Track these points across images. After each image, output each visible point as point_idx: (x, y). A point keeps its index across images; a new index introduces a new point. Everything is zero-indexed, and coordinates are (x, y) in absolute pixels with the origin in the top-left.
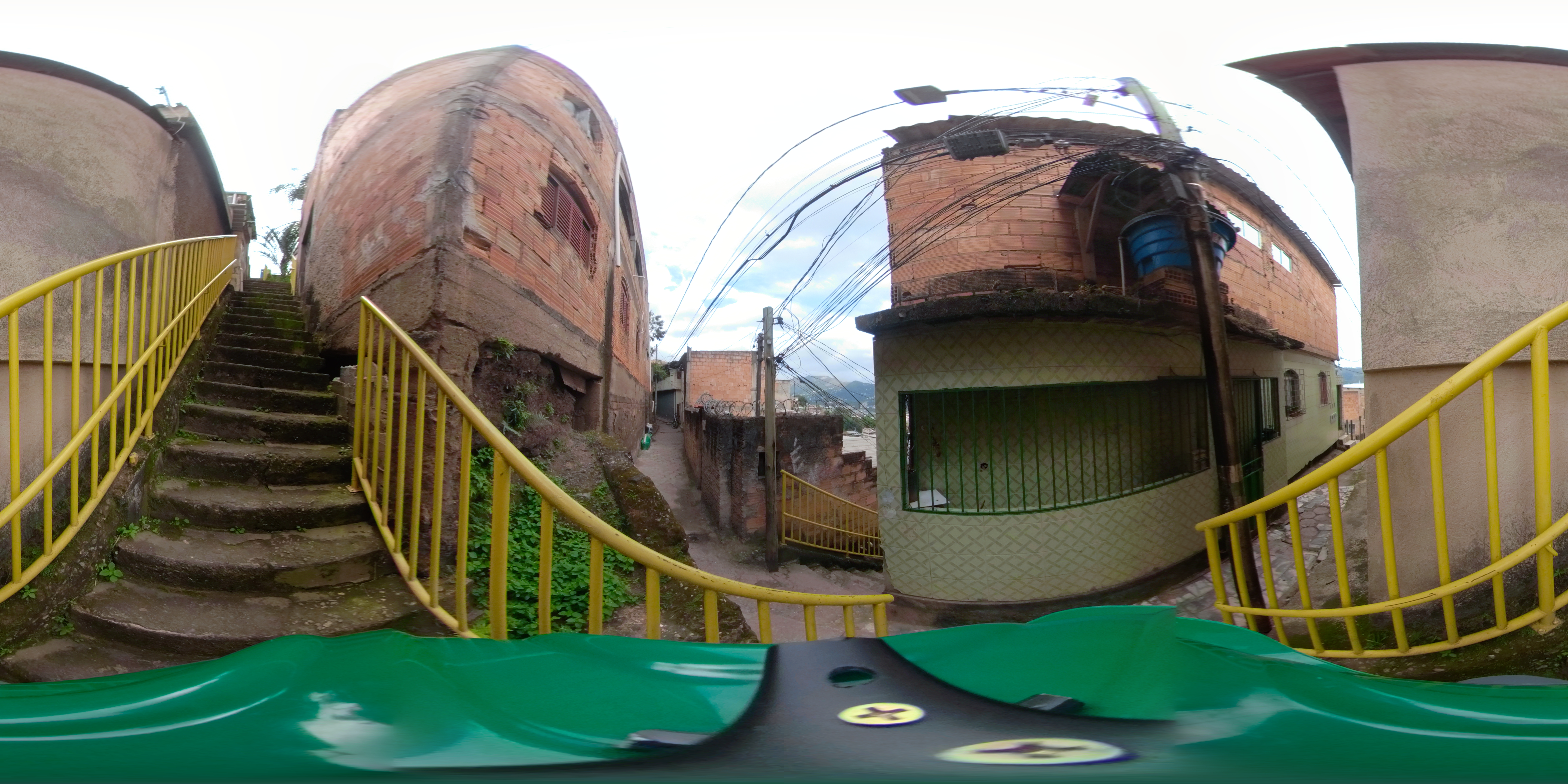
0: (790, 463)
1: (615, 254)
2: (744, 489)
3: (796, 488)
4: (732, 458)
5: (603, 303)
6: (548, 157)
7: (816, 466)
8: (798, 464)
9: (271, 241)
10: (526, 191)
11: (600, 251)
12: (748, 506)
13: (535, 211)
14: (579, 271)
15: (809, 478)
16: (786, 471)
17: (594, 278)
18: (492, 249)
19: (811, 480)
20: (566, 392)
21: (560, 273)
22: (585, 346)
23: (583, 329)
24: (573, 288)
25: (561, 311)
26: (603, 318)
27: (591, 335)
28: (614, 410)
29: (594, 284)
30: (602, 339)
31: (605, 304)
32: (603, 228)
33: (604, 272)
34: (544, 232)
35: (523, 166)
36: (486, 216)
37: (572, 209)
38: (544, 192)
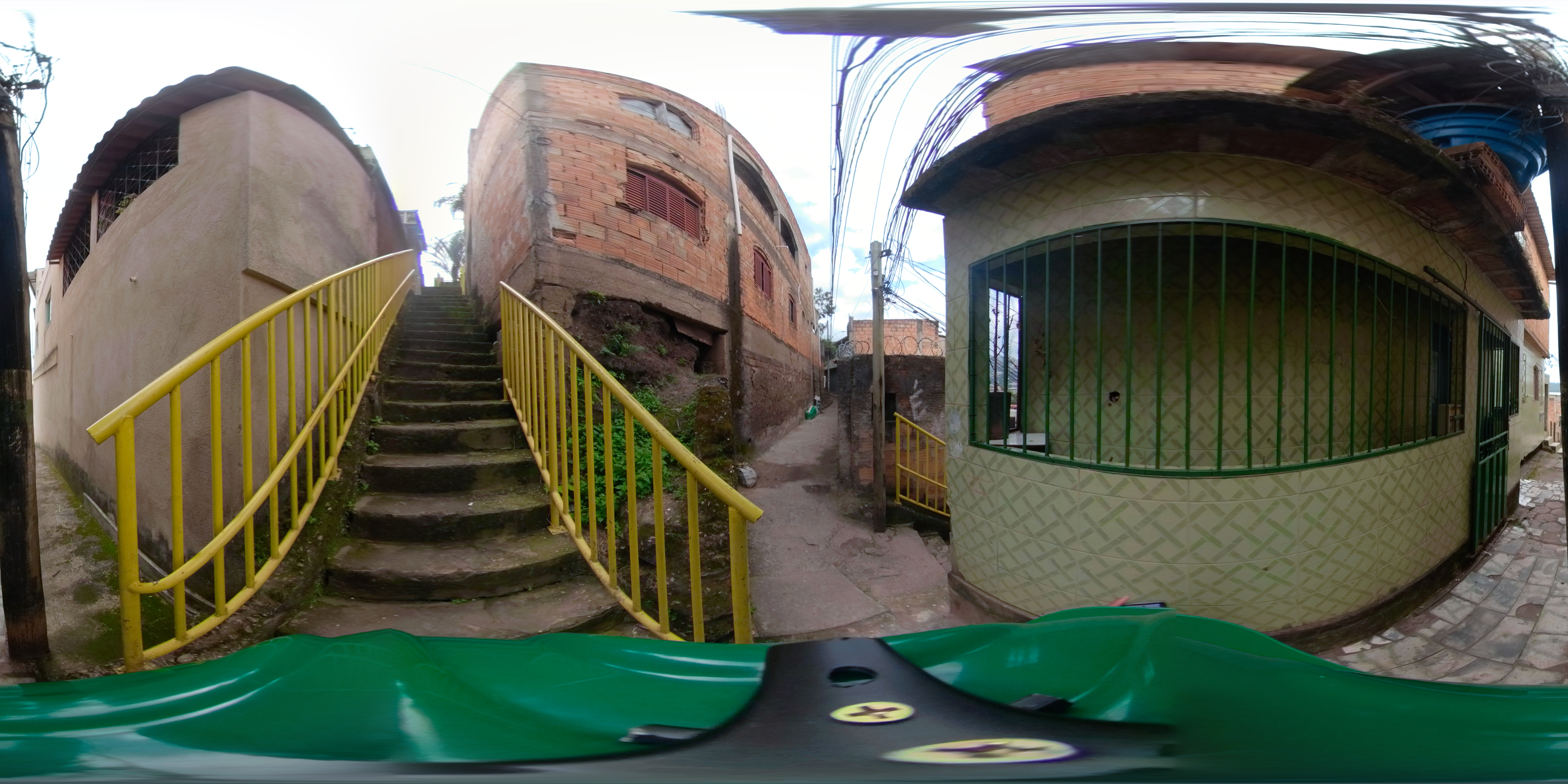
1: (736, 224)
2: (856, 433)
4: (850, 403)
5: (723, 267)
6: (622, 157)
8: (918, 411)
9: (441, 251)
10: (604, 190)
11: (711, 222)
12: (860, 453)
13: (617, 203)
14: (681, 240)
16: (903, 416)
17: (707, 246)
18: (577, 237)
20: (685, 340)
21: (655, 243)
22: (698, 301)
23: (693, 286)
24: (674, 254)
25: (660, 272)
26: (725, 280)
27: (705, 292)
28: (751, 366)
29: (707, 250)
30: (724, 297)
31: (727, 268)
32: (713, 204)
33: (722, 241)
34: (630, 216)
35: (596, 172)
36: (569, 217)
37: (667, 192)
38: (629, 187)
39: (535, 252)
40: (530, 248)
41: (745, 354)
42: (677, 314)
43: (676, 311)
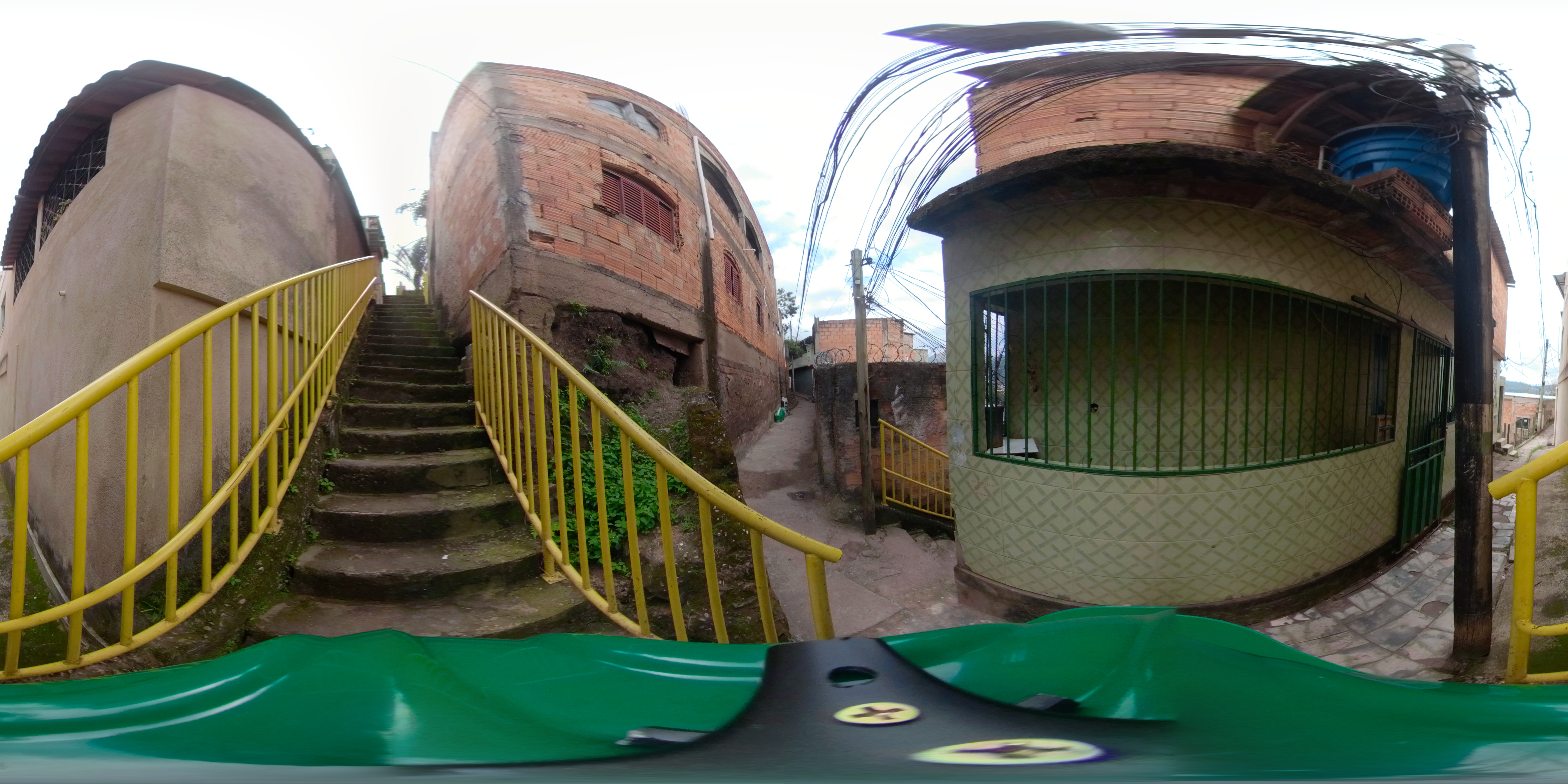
0: (891, 414)
1: (707, 228)
2: (841, 441)
3: (897, 440)
4: (832, 410)
5: (697, 272)
6: (598, 157)
7: (922, 418)
8: (900, 415)
10: (581, 190)
11: (685, 227)
12: (846, 459)
13: (595, 205)
14: (658, 245)
15: (914, 432)
16: (887, 421)
17: (682, 251)
18: (556, 241)
19: (916, 434)
20: (663, 352)
21: (633, 249)
22: (676, 310)
23: (671, 295)
24: (652, 261)
25: (639, 280)
26: (700, 286)
27: (682, 300)
28: (726, 373)
29: (682, 256)
30: (700, 305)
31: (701, 274)
32: (685, 207)
33: (696, 245)
34: (608, 219)
35: (572, 171)
36: (546, 219)
37: (642, 195)
38: (604, 188)
39: (511, 257)
40: (505, 252)
41: (720, 362)
42: (657, 325)
43: (656, 321)
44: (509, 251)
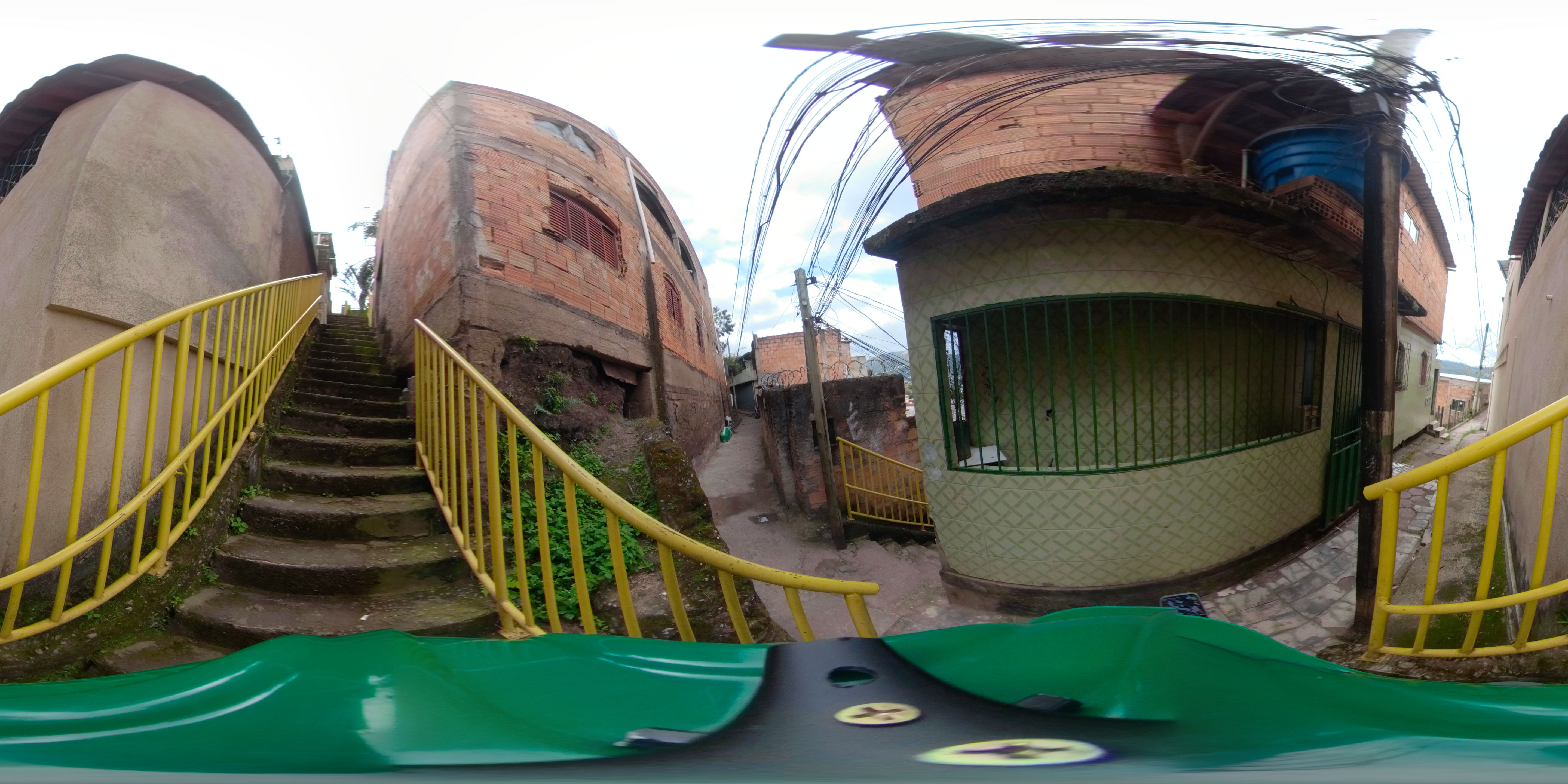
0: (848, 430)
1: (648, 252)
2: (801, 461)
3: (856, 455)
4: (788, 432)
5: (641, 299)
6: (546, 179)
7: (878, 432)
8: (856, 430)
9: (350, 278)
10: (530, 214)
11: (628, 251)
12: (807, 480)
13: (544, 229)
14: (604, 272)
15: (871, 446)
16: (844, 438)
17: (626, 277)
18: (505, 268)
19: (873, 447)
20: (612, 384)
21: (581, 276)
22: (624, 339)
23: (620, 324)
24: (599, 288)
25: (589, 310)
26: (645, 314)
27: (630, 329)
28: (673, 400)
29: (627, 282)
30: (646, 332)
31: (644, 299)
32: (627, 230)
33: (638, 270)
34: (557, 245)
35: (522, 193)
36: (496, 243)
37: (587, 219)
38: (551, 211)
39: (460, 285)
40: (453, 279)
41: (668, 389)
42: (607, 356)
43: (605, 353)
44: (458, 278)
